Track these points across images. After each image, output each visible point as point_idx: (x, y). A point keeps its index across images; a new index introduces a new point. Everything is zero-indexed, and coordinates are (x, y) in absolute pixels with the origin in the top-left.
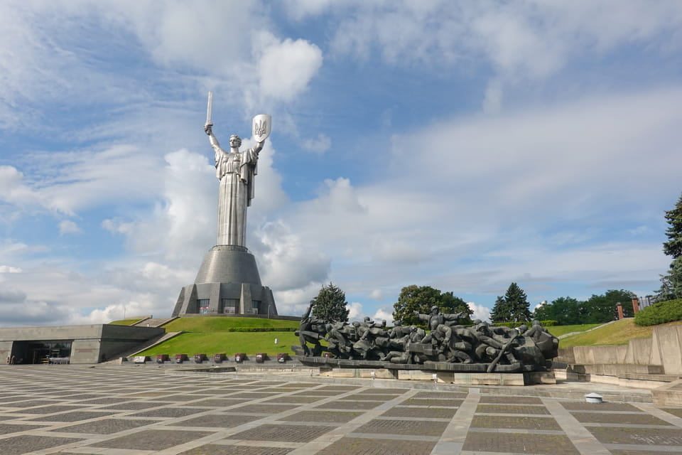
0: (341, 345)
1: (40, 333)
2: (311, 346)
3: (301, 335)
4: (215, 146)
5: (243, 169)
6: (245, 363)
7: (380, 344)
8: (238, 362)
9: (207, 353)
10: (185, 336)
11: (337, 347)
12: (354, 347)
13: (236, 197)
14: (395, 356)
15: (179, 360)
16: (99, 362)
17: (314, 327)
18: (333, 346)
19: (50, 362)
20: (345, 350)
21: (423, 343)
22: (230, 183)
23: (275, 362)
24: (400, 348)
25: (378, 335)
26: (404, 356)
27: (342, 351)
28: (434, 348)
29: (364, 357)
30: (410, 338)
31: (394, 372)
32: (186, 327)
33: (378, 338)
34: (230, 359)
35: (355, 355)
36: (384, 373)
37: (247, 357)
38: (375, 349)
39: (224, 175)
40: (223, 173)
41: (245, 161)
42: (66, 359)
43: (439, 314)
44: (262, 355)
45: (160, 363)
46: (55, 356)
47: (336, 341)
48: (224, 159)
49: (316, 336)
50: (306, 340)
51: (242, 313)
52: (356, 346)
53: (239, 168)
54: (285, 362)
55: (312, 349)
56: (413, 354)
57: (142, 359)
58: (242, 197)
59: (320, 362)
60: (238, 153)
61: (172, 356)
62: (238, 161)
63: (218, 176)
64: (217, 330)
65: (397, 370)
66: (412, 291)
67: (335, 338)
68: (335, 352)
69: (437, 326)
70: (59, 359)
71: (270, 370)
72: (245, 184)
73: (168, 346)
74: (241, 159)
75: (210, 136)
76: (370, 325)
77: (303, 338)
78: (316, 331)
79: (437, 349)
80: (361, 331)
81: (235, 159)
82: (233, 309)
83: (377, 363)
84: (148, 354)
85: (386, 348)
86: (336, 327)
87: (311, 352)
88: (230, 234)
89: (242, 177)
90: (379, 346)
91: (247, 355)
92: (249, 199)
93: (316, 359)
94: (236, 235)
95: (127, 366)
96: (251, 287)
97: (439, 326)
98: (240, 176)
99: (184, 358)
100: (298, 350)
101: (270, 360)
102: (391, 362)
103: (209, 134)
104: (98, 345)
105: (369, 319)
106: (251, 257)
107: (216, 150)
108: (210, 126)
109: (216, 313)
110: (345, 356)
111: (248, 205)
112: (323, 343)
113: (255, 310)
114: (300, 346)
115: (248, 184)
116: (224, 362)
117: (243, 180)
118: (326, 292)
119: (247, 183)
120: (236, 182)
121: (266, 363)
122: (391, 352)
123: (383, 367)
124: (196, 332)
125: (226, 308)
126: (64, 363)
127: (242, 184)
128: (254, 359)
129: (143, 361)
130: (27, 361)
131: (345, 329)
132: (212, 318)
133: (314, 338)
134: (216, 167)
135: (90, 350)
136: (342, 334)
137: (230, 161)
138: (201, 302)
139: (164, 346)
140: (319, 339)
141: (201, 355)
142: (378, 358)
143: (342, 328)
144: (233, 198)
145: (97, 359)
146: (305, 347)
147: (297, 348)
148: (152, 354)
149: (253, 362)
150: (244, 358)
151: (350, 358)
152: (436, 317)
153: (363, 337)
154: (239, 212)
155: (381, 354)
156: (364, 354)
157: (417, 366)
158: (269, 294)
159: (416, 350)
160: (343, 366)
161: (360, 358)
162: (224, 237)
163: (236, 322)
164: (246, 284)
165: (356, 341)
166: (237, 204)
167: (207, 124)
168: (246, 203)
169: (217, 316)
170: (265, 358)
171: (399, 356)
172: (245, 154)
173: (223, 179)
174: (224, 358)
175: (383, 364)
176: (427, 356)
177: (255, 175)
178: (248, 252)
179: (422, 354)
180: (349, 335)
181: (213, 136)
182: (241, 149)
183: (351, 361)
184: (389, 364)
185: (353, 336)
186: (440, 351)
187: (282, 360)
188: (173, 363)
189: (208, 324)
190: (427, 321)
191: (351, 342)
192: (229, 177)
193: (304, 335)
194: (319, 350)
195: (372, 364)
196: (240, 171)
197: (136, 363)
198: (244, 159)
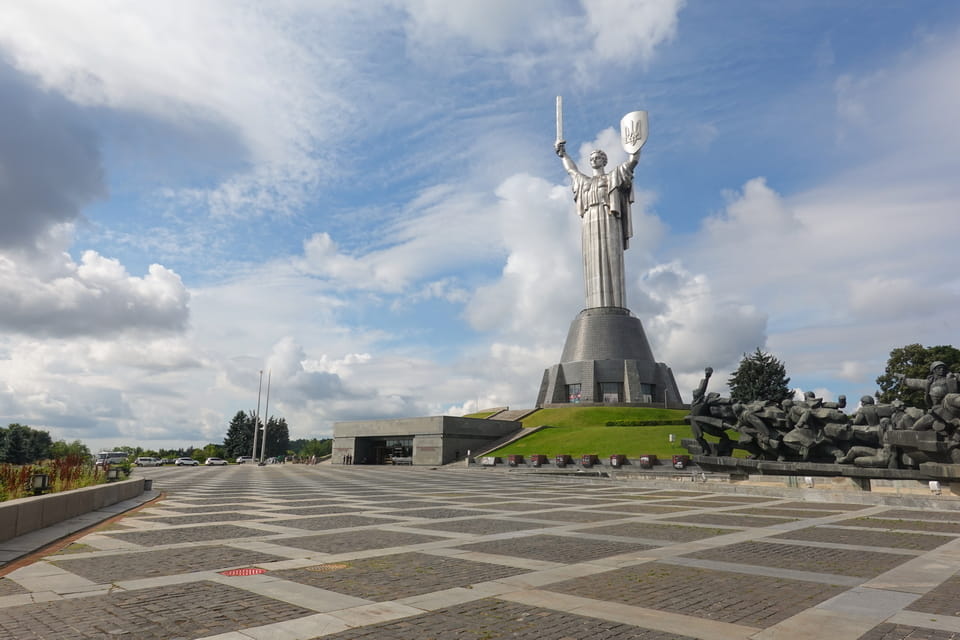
0: (762, 438)
1: (379, 428)
2: (713, 440)
3: (692, 422)
4: (571, 171)
5: (612, 197)
6: (624, 469)
7: (834, 435)
8: (614, 467)
9: (573, 455)
10: (545, 432)
11: (755, 441)
12: (785, 439)
13: (606, 238)
14: (861, 454)
15: (535, 463)
16: (444, 464)
17: (713, 410)
18: (748, 439)
19: (394, 463)
20: (768, 444)
21: (917, 429)
22: (596, 219)
23: (669, 468)
24: (874, 442)
25: (829, 419)
26: (880, 455)
27: (764, 447)
28: (940, 438)
29: (804, 457)
30: (890, 423)
31: (864, 482)
32: (549, 421)
33: (829, 425)
34: (604, 462)
35: (789, 453)
36: (844, 484)
37: (627, 461)
38: (824, 443)
39: (587, 210)
40: (585, 207)
41: (614, 185)
42: (409, 459)
43: (948, 375)
44: (649, 457)
45: (512, 465)
46: (398, 456)
47: (752, 430)
48: (585, 187)
49: (719, 423)
50: (702, 430)
51: (629, 401)
52: (789, 438)
53: (606, 197)
54: (684, 468)
55: (715, 445)
56: (899, 450)
57: (491, 460)
58: (614, 238)
59: (728, 464)
60: (604, 174)
61: (528, 457)
62: (604, 186)
63: (579, 213)
64: (590, 424)
65: (869, 478)
66: (913, 355)
67: (750, 425)
68: (753, 447)
69: (943, 397)
70: (401, 459)
71: (658, 478)
72: (617, 218)
73: (523, 445)
74: (608, 183)
75: (564, 159)
76: (812, 404)
77: (698, 428)
78: (718, 416)
79: (946, 440)
80: (795, 413)
81: (600, 184)
82: (614, 396)
83: (829, 467)
84: (498, 454)
85: (842, 442)
86: (752, 408)
87: (713, 449)
88: (602, 292)
89: (612, 208)
90: (832, 437)
91: (628, 458)
92: (625, 238)
93: (721, 460)
94: (611, 292)
95: (475, 470)
96: (638, 364)
97: (947, 397)
98: (609, 207)
99: (543, 461)
100: (693, 446)
101: (661, 464)
102: (855, 465)
103: (562, 156)
104: (439, 442)
105: (813, 396)
106: (636, 322)
107: (573, 177)
108: (562, 145)
109: (592, 402)
110: (771, 455)
111: (625, 248)
112: (732, 435)
113: (647, 398)
114: (694, 440)
115: (622, 217)
116: (595, 467)
117: (615, 213)
118: (750, 363)
119: (620, 216)
120: (605, 216)
121: (656, 469)
122: (854, 448)
123: (839, 474)
124: (561, 427)
125: (606, 395)
126: (407, 464)
127: (613, 218)
128: (638, 463)
129: (492, 462)
130: (371, 461)
131: (767, 411)
132: (583, 408)
133: (715, 428)
134: (576, 200)
135: (432, 449)
136: (762, 419)
137: (593, 188)
138: (571, 387)
139: (520, 445)
140: (726, 428)
141: (565, 457)
142: (832, 459)
143: (762, 410)
144: (602, 240)
145: (440, 459)
146: (701, 441)
147: (691, 443)
148: (504, 455)
149: (636, 467)
150: (623, 461)
151: (780, 459)
152: (942, 381)
153: (799, 424)
154: (613, 259)
155: (837, 453)
156: (804, 452)
157: (909, 473)
158: (666, 374)
159: (903, 443)
160: (768, 472)
161: (799, 458)
162: (594, 296)
163: (619, 413)
164: (631, 361)
165: (788, 430)
166: (609, 248)
167: (558, 142)
168: (621, 244)
169: (593, 405)
170: (654, 462)
171: (871, 455)
172: (614, 175)
173: (586, 215)
174: (595, 461)
175: (841, 468)
176: (926, 452)
177: (630, 203)
178: (631, 315)
179: (914, 449)
180: (775, 421)
181: (568, 157)
182: (607, 169)
183: (781, 463)
184: (851, 468)
185: (783, 423)
186: (953, 443)
187: (679, 464)
188: (529, 466)
189: (578, 416)
190: (922, 389)
191: (782, 433)
192: (594, 211)
193: (697, 422)
194: (727, 447)
195: (819, 469)
196: (608, 200)
197: (485, 465)
198: (613, 182)
